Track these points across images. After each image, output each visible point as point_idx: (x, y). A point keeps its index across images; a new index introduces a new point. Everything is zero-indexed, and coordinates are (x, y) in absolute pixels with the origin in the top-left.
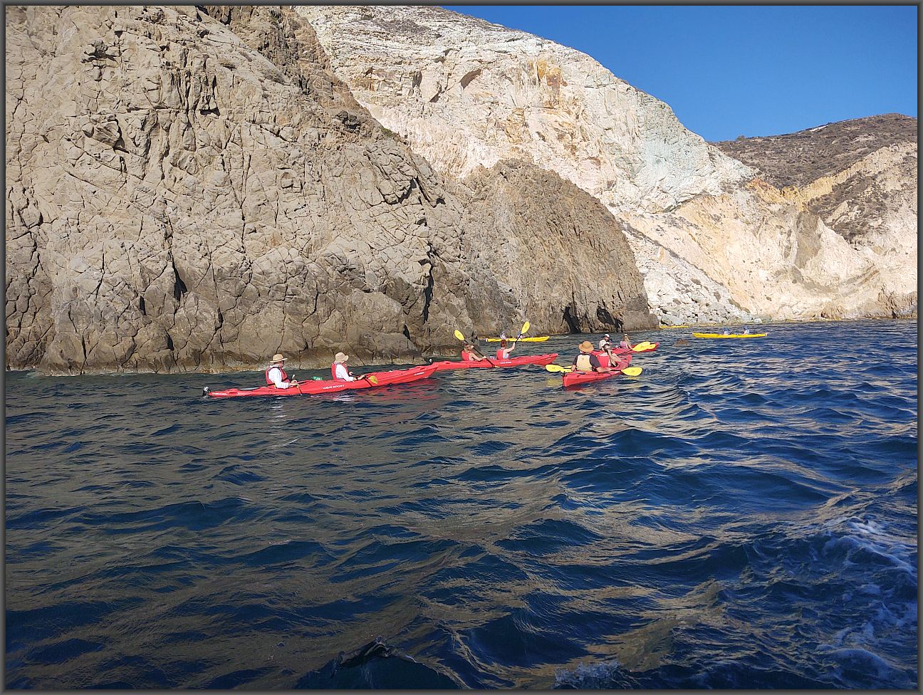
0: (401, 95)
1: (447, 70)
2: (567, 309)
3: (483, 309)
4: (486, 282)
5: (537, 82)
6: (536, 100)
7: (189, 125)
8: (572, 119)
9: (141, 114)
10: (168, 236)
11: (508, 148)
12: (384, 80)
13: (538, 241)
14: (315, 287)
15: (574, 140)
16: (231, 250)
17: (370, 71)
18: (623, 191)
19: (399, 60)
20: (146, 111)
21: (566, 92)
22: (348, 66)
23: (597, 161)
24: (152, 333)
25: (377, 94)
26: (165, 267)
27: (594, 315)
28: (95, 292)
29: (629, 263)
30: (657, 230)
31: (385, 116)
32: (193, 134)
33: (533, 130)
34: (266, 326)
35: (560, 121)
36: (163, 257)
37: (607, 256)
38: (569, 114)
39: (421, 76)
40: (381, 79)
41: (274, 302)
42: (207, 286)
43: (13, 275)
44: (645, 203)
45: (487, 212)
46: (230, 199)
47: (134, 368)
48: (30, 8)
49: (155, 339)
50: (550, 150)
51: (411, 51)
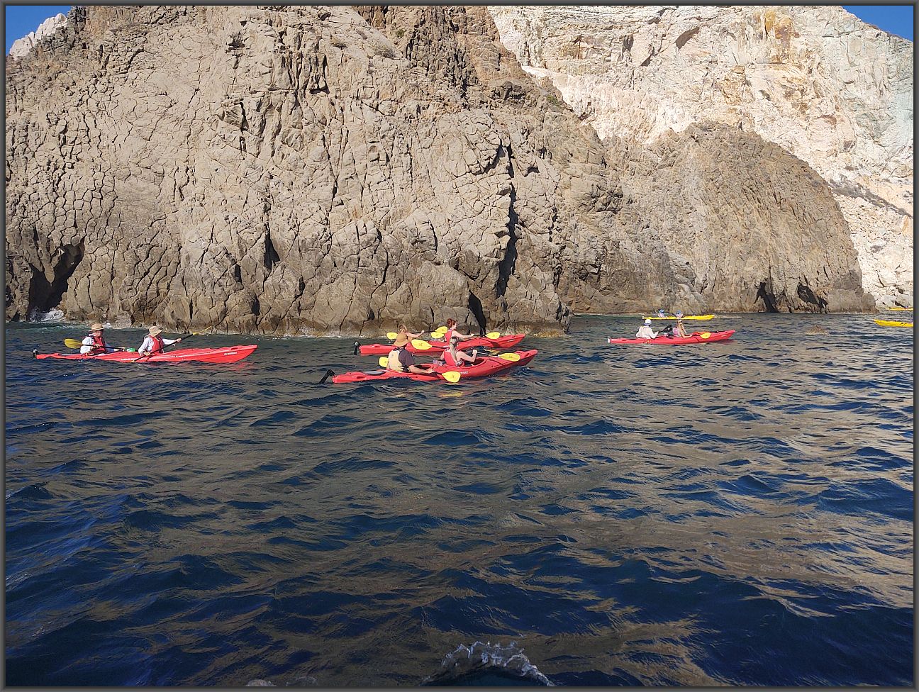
0: (609, 61)
1: (661, 31)
2: (763, 285)
3: (648, 282)
4: (654, 254)
5: (764, 36)
6: (761, 56)
7: (297, 104)
8: (803, 74)
9: (257, 97)
10: (267, 210)
11: (724, 110)
12: (593, 47)
13: (731, 209)
14: (385, 258)
15: (805, 97)
16: (314, 222)
17: (579, 39)
18: (864, 153)
19: (610, 25)
20: (261, 94)
21: (797, 44)
22: (557, 36)
23: (832, 120)
24: (239, 299)
25: (585, 62)
26: (259, 238)
27: (793, 293)
28: (200, 260)
29: (841, 235)
30: (905, 196)
31: (570, 83)
32: (301, 113)
33: (755, 89)
34: (337, 296)
35: (789, 77)
36: (260, 228)
37: (812, 226)
38: (801, 69)
39: (632, 40)
40: (589, 46)
41: (348, 273)
42: (294, 256)
43: (168, 243)
44: (892, 165)
45: (673, 178)
46: (327, 172)
47: (225, 330)
48: (209, 8)
49: (241, 304)
50: (775, 109)
51: (623, 15)
